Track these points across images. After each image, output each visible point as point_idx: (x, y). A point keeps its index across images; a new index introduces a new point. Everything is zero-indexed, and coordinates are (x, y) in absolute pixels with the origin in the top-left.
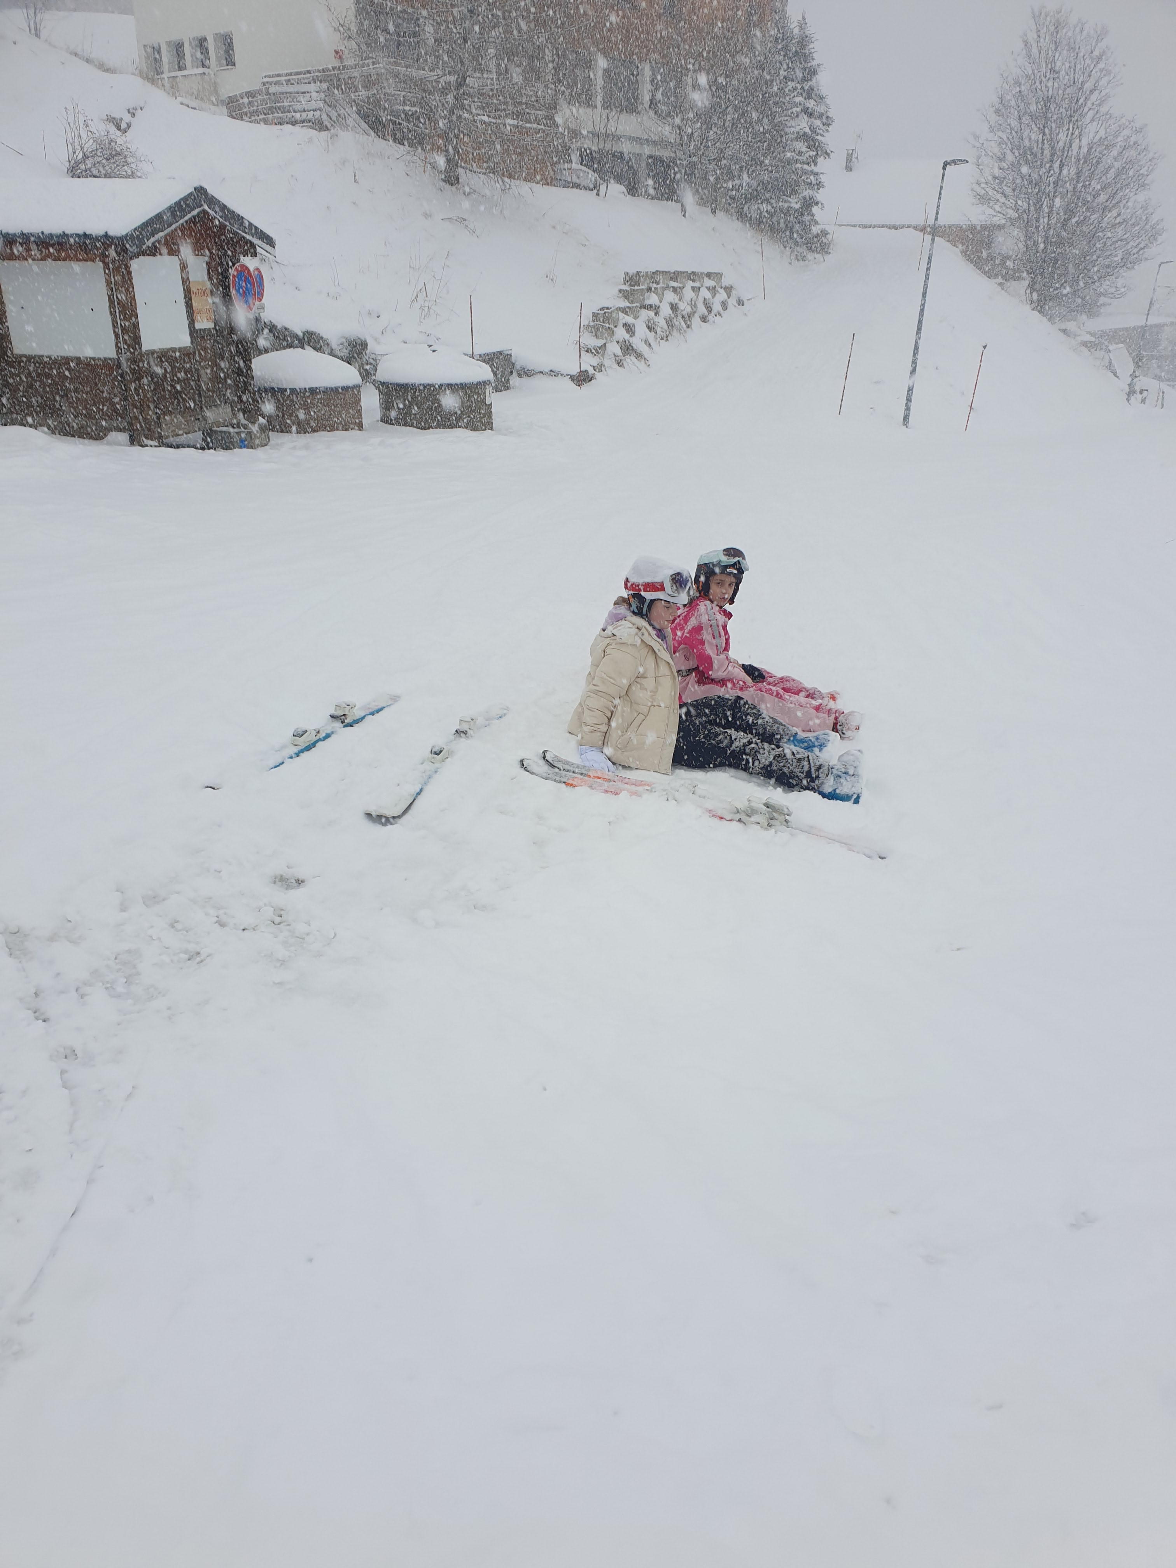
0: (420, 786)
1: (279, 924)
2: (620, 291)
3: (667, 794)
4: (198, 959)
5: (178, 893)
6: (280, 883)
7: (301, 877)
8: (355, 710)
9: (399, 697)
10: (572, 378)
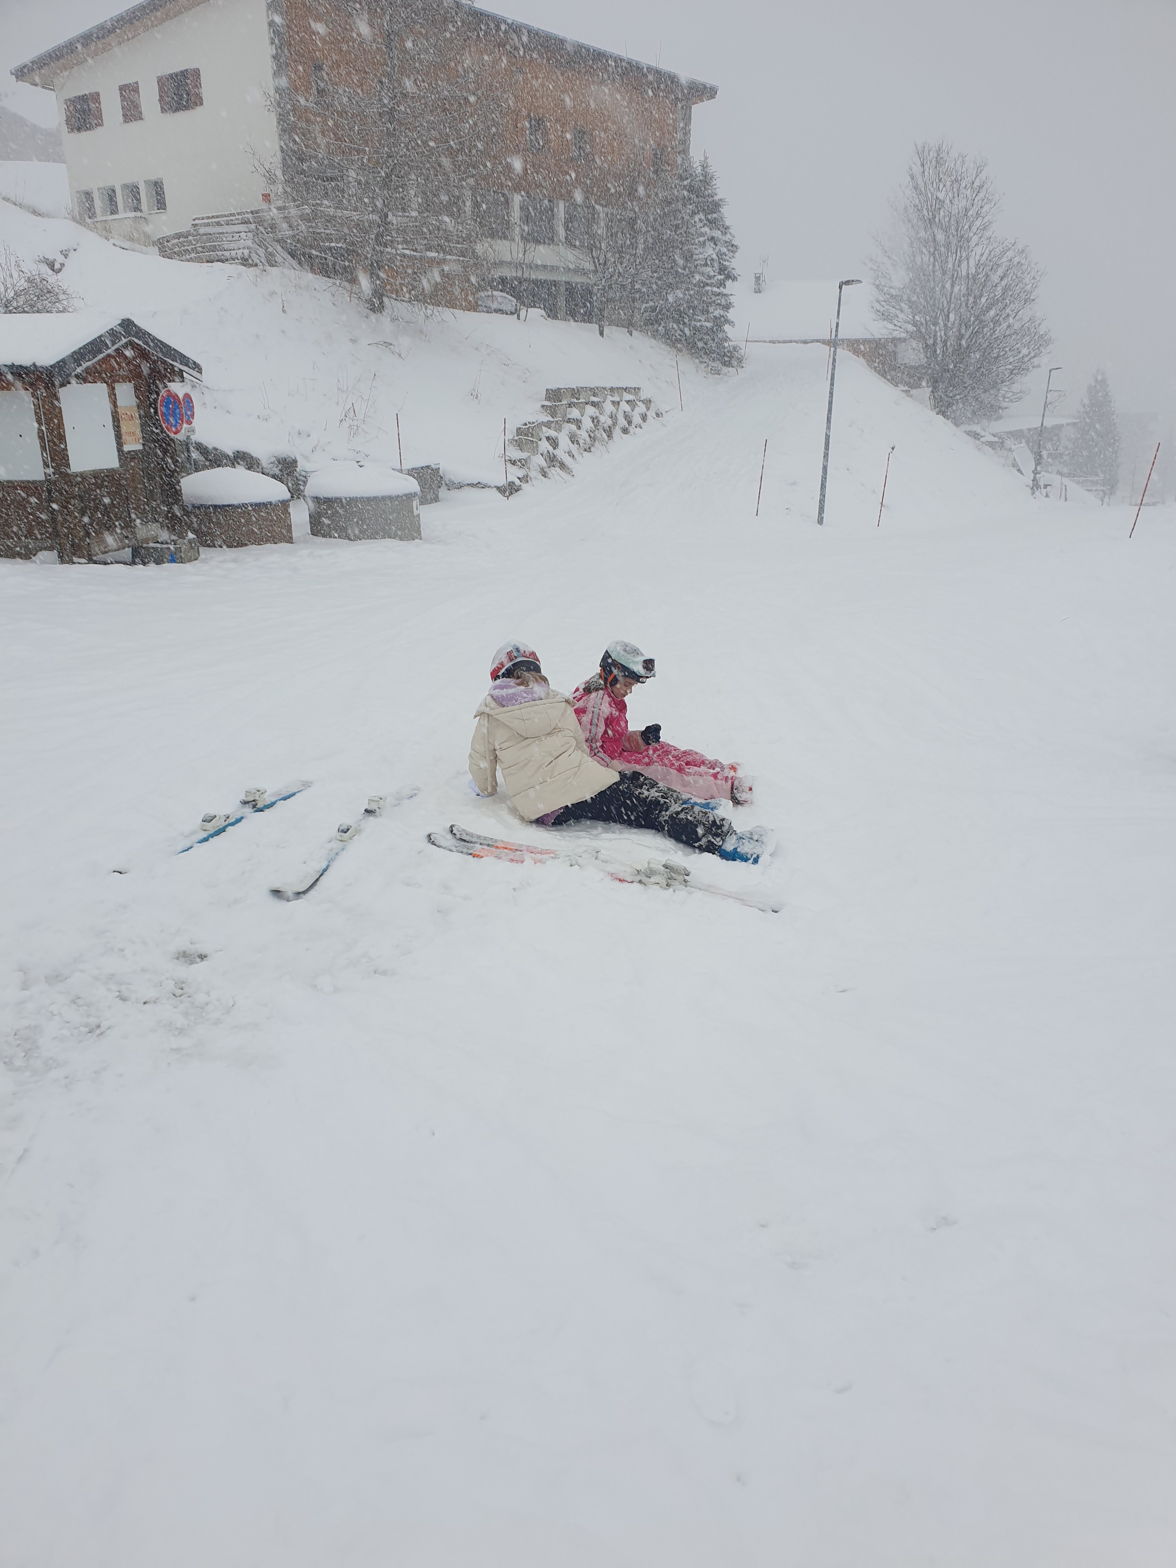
0: (326, 863)
1: (180, 996)
2: (543, 406)
3: (570, 860)
4: (98, 1032)
5: (82, 971)
6: (183, 959)
7: (204, 952)
8: (265, 796)
9: (311, 783)
10: (498, 488)
